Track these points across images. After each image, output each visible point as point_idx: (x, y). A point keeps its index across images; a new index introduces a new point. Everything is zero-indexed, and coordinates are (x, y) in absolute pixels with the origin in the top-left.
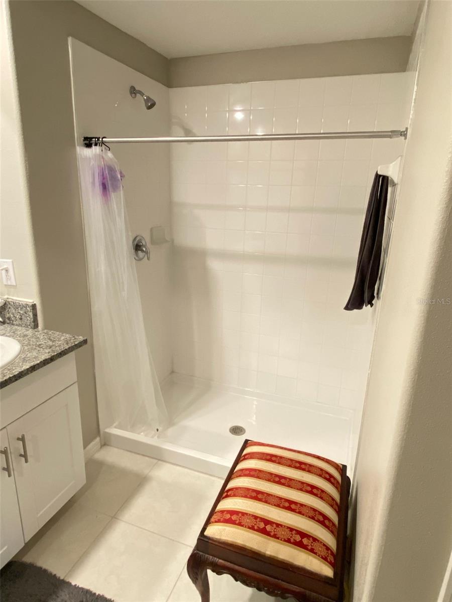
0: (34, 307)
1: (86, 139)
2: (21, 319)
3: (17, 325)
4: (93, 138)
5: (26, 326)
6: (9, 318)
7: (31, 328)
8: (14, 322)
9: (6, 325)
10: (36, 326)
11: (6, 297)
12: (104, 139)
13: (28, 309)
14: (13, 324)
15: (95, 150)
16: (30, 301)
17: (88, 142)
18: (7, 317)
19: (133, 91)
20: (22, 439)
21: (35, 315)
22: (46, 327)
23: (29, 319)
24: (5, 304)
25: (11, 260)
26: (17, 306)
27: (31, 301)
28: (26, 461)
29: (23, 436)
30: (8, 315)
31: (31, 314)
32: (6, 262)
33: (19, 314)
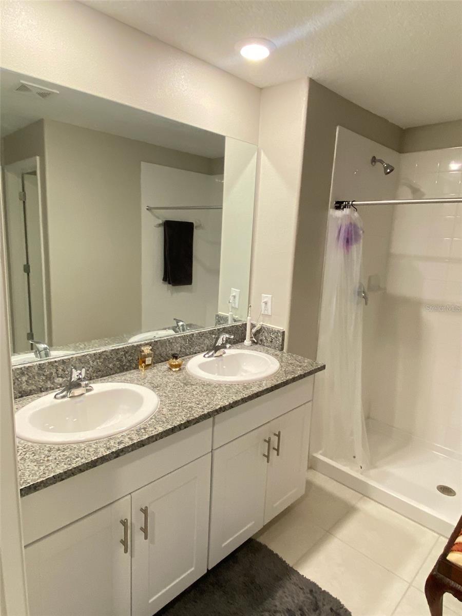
0: (284, 332)
1: (337, 202)
2: (271, 342)
3: (267, 346)
4: (344, 202)
5: (275, 348)
6: (261, 340)
7: (279, 350)
8: (265, 344)
9: (258, 345)
10: (282, 349)
11: (261, 323)
12: (353, 203)
13: (279, 334)
14: (264, 346)
15: (347, 211)
16: (281, 328)
17: (339, 205)
18: (260, 339)
19: (374, 160)
20: (279, 436)
21: (283, 340)
22: (288, 351)
23: (278, 342)
24: (261, 328)
25: (271, 296)
26: (270, 331)
27: (282, 329)
28: (278, 455)
29: (279, 432)
30: (261, 338)
31: (281, 339)
32: (267, 297)
33: (270, 338)
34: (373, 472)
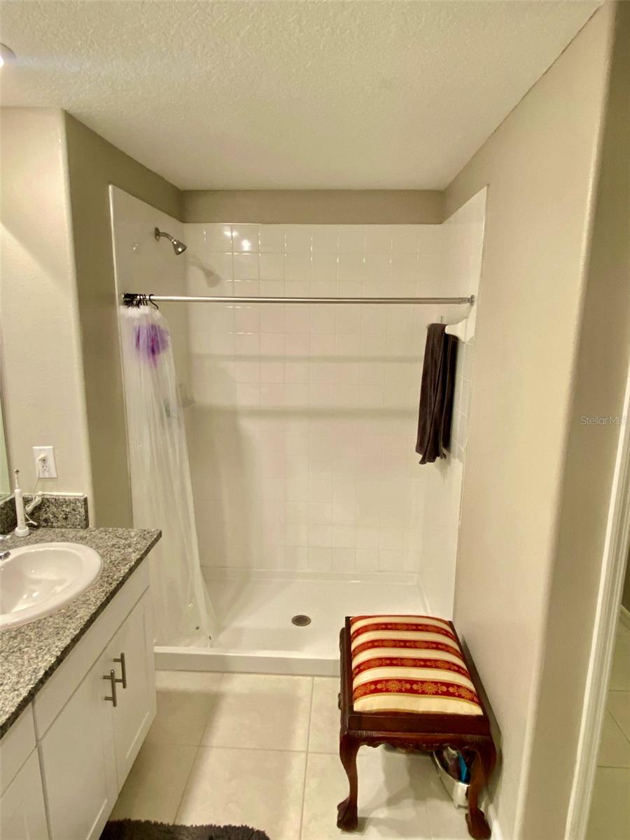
0: (85, 500)
1: (127, 296)
2: (66, 518)
3: (58, 527)
4: (137, 295)
5: (74, 526)
6: (46, 520)
7: (82, 528)
8: (54, 524)
9: (41, 529)
10: (87, 526)
11: (40, 493)
12: (152, 297)
13: (79, 504)
14: (52, 527)
16: (79, 494)
17: (130, 300)
18: (42, 518)
19: (157, 233)
20: (122, 660)
21: (86, 511)
22: (97, 526)
23: (79, 517)
24: (42, 502)
25: (51, 447)
26: (58, 502)
27: (81, 494)
28: (125, 686)
29: (122, 656)
30: (45, 516)
31: (82, 510)
32: (44, 450)
33: (63, 513)
34: (222, 637)
